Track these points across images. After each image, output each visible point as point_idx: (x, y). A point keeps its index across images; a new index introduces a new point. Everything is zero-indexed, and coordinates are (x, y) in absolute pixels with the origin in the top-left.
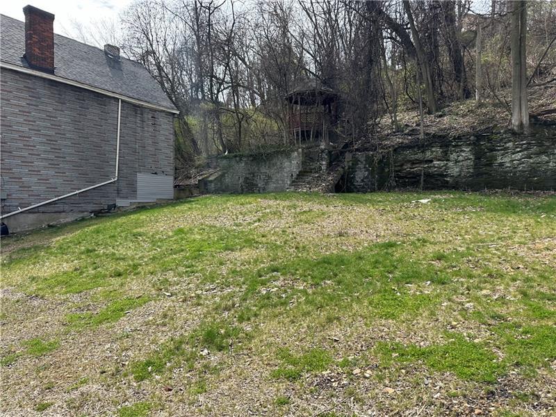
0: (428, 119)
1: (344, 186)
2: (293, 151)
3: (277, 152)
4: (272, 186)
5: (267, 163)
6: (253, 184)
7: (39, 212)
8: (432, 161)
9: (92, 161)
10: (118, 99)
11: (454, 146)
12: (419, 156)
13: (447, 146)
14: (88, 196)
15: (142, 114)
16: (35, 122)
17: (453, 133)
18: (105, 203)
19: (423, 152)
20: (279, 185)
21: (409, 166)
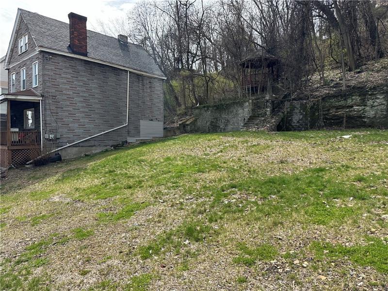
0: (349, 75)
1: (284, 127)
2: (245, 102)
3: (234, 103)
4: (230, 127)
5: (227, 111)
6: (216, 126)
7: (79, 146)
8: (352, 107)
9: (111, 113)
10: (127, 71)
11: (370, 95)
12: (342, 103)
13: (365, 95)
14: (109, 136)
15: (142, 81)
16: (76, 88)
17: (369, 85)
18: (120, 140)
19: (345, 100)
20: (235, 127)
21: (334, 110)
